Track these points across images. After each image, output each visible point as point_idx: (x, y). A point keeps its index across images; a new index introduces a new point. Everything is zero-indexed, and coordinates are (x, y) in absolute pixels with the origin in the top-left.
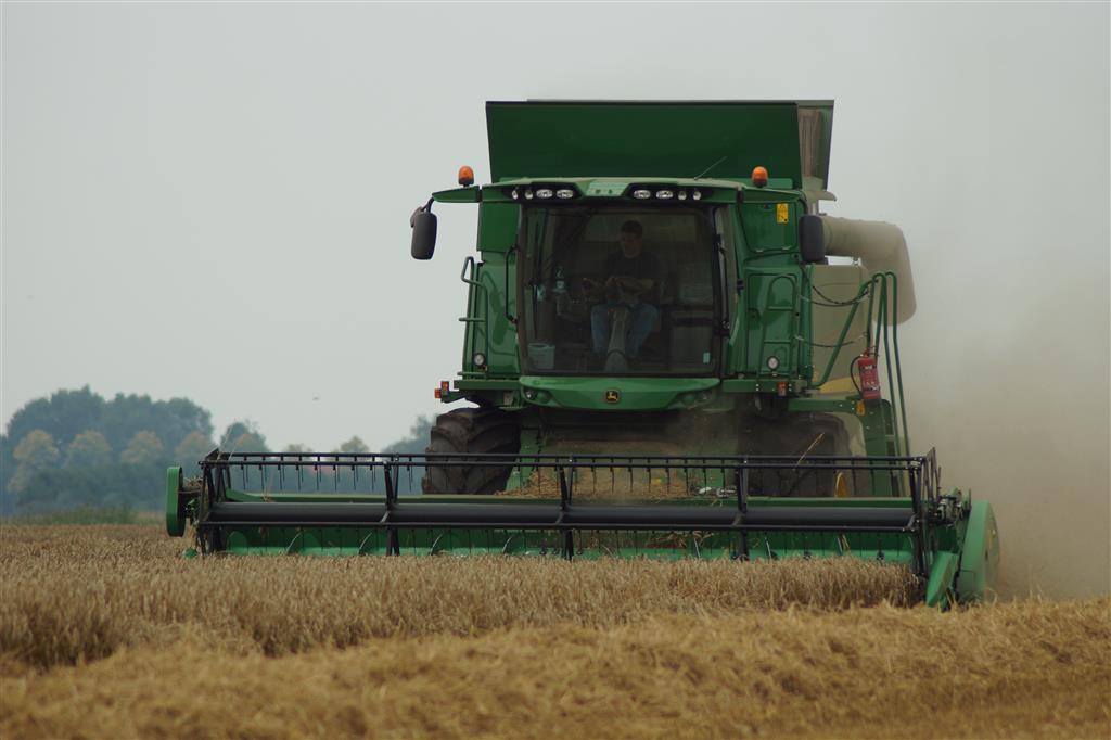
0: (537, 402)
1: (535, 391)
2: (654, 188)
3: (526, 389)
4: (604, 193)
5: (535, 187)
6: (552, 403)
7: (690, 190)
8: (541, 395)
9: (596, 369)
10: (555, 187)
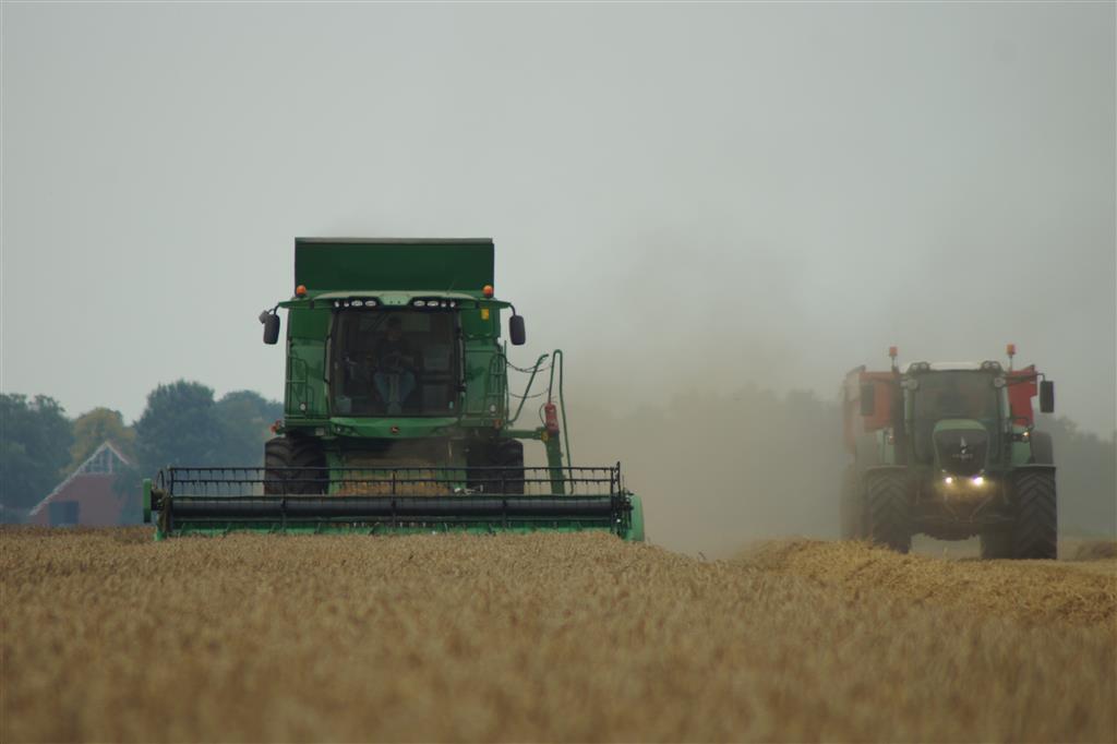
0: (344, 434)
1: (343, 427)
2: (426, 299)
3: (336, 425)
4: (395, 303)
5: (351, 299)
6: (354, 434)
7: (448, 301)
8: (347, 430)
9: (382, 412)
10: (364, 299)
